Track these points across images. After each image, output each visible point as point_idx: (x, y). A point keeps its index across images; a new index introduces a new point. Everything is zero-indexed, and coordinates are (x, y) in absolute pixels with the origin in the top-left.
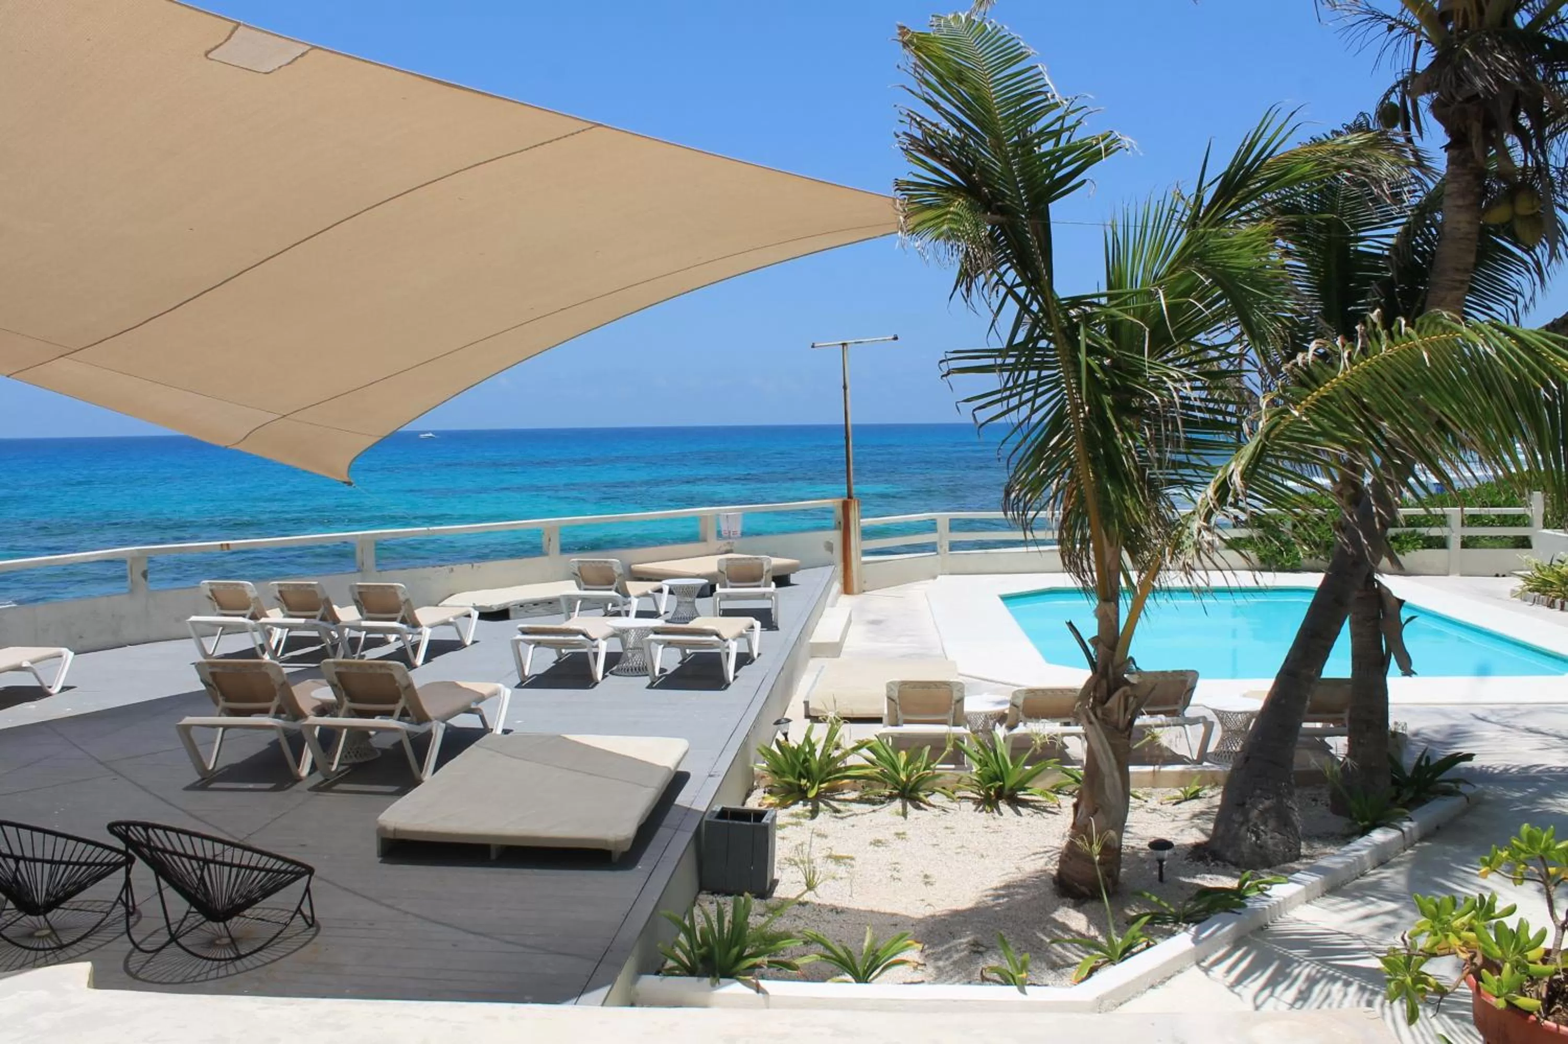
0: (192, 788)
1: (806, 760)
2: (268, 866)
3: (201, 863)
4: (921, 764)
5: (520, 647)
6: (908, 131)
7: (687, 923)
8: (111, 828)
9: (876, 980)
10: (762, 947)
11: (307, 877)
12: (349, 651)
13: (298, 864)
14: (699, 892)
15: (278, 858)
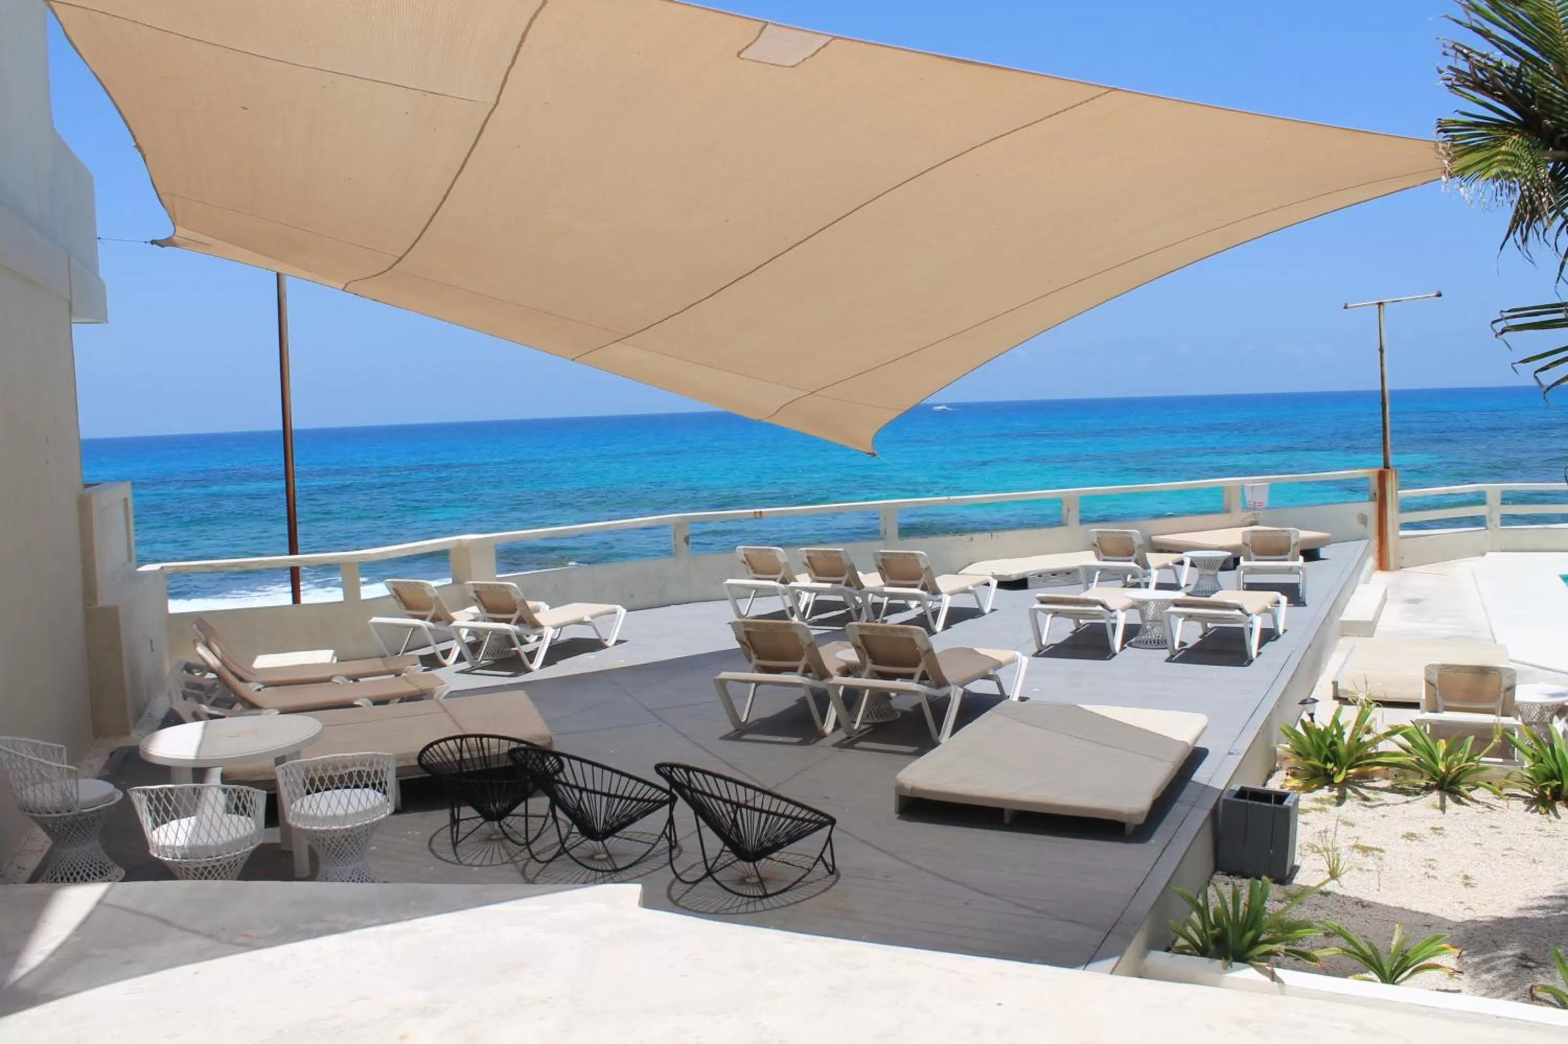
0: (726, 738)
1: (1333, 743)
2: (794, 814)
3: (735, 807)
4: (1463, 754)
5: (1038, 616)
6: (1453, 65)
7: (1200, 902)
8: (658, 768)
9: (1404, 982)
10: (1279, 934)
11: (829, 827)
12: (872, 616)
13: (821, 814)
14: (1214, 872)
15: (803, 807)
